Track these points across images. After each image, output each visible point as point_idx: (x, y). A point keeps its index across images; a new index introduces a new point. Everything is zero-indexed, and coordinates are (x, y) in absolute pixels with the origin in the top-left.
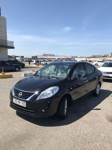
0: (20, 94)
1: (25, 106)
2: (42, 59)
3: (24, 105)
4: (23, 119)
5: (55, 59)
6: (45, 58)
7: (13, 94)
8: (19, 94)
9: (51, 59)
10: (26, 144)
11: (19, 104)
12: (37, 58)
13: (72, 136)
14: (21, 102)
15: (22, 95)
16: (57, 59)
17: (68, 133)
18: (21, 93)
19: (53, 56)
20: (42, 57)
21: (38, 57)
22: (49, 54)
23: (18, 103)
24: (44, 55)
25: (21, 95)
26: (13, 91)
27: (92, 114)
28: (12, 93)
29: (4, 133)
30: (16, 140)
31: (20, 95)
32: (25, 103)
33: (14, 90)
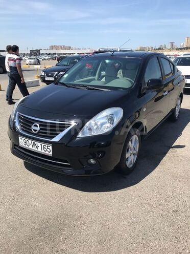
0: (35, 128)
1: (51, 153)
2: (49, 54)
3: (47, 152)
4: (45, 180)
5: (72, 54)
6: (55, 54)
7: (18, 127)
8: (33, 127)
9: (65, 54)
10: (68, 241)
11: (34, 149)
12: (39, 53)
13: (161, 212)
14: (39, 144)
15: (41, 129)
16: (76, 55)
17: (151, 206)
18: (36, 126)
19: (70, 48)
20: (48, 52)
21: (41, 52)
22: (61, 46)
23: (31, 147)
24: (52, 48)
25: (38, 129)
26: (16, 120)
27: (181, 158)
28: (14, 124)
29: (10, 217)
30: (41, 233)
31: (35, 131)
32: (51, 148)
33: (19, 117)
